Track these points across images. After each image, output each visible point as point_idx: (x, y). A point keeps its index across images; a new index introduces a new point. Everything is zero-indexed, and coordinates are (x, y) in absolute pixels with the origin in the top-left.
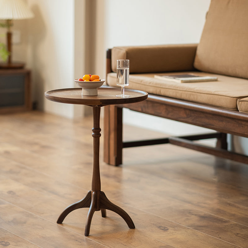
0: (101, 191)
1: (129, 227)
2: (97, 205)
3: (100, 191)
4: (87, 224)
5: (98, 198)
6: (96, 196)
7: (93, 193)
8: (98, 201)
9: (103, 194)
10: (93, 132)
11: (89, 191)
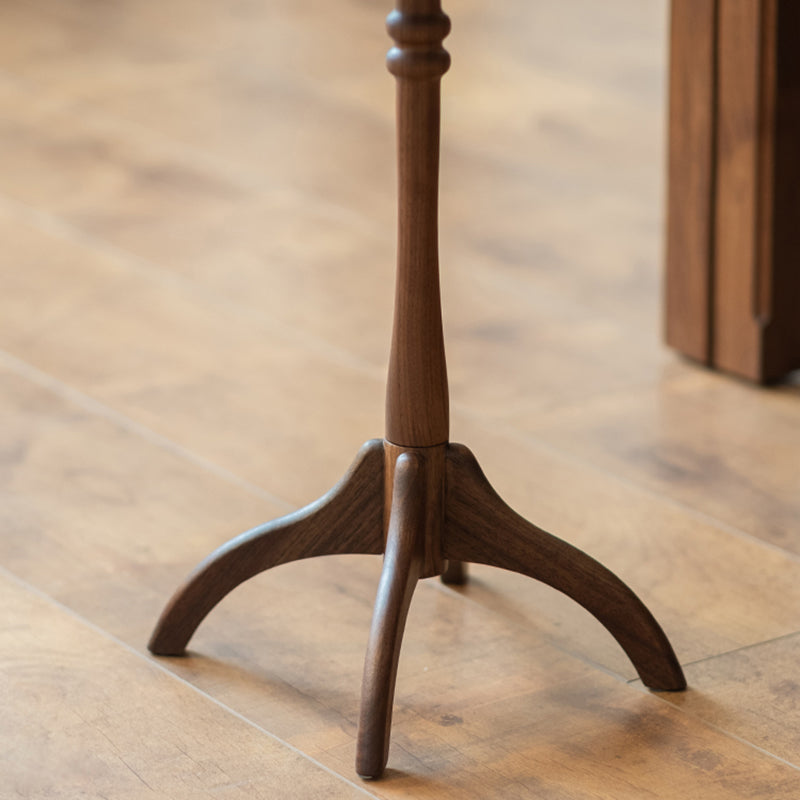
0: (452, 440)
1: (647, 683)
2: (428, 539)
3: (447, 441)
4: (369, 696)
5: (432, 496)
6: (416, 483)
7: (402, 459)
8: (430, 516)
9: (466, 462)
10: (391, 41)
11: (366, 445)
